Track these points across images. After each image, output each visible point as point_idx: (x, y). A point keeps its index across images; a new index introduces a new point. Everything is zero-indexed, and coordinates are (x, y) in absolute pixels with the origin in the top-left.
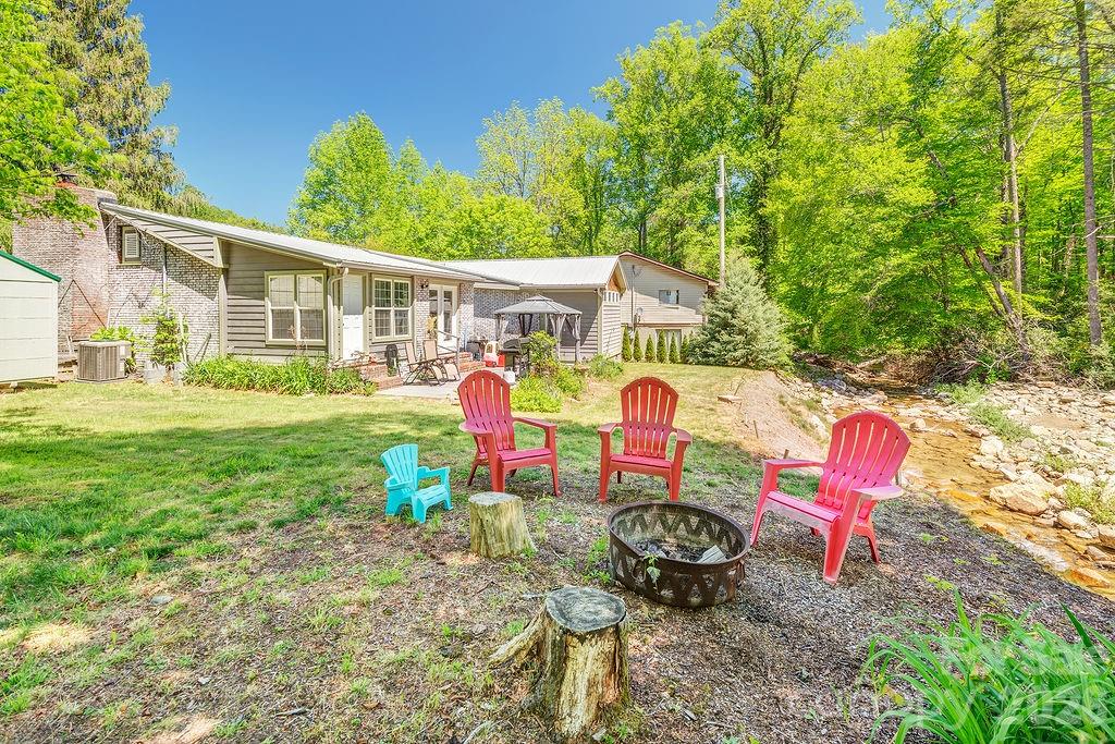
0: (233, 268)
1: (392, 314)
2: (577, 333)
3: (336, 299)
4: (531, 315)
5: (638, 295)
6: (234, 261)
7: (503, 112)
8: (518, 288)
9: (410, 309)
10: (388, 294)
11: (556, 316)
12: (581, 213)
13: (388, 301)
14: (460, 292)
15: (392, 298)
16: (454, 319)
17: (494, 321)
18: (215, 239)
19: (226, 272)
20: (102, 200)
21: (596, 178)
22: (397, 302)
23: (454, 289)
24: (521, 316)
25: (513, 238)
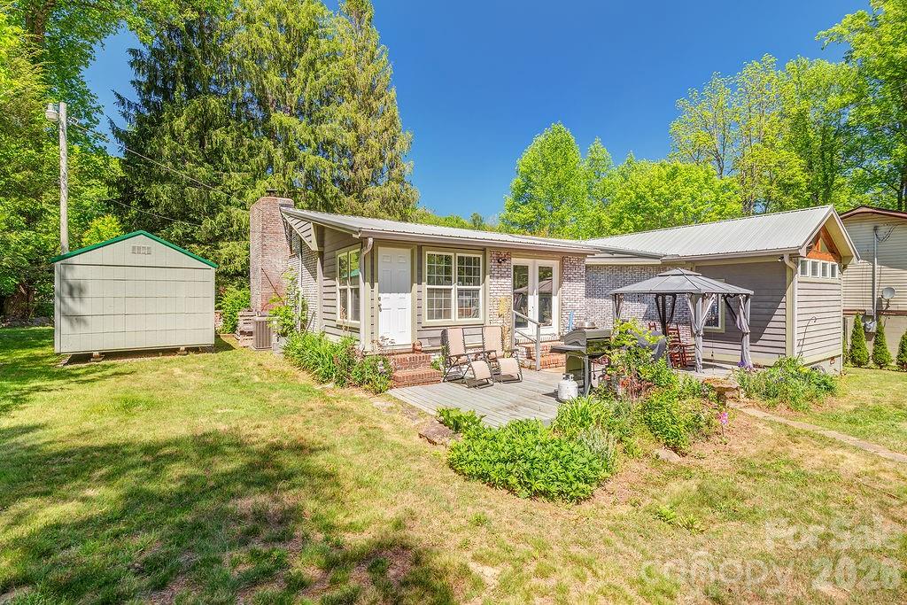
0: (326, 250)
1: (454, 294)
2: (744, 322)
3: (369, 277)
4: (674, 295)
5: (886, 269)
6: (326, 243)
7: (701, 90)
8: (658, 262)
9: (481, 287)
10: (448, 270)
11: (697, 296)
12: (801, 178)
13: (450, 279)
14: (562, 268)
15: (454, 275)
16: (555, 300)
17: (610, 303)
18: (311, 225)
19: (321, 254)
20: (282, 205)
21: (824, 132)
22: (460, 279)
23: (554, 264)
24: (660, 296)
25: (685, 209)
